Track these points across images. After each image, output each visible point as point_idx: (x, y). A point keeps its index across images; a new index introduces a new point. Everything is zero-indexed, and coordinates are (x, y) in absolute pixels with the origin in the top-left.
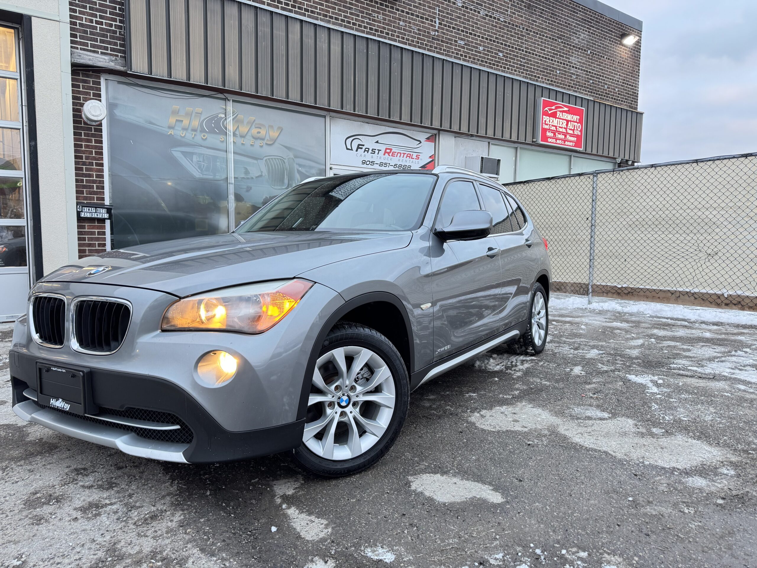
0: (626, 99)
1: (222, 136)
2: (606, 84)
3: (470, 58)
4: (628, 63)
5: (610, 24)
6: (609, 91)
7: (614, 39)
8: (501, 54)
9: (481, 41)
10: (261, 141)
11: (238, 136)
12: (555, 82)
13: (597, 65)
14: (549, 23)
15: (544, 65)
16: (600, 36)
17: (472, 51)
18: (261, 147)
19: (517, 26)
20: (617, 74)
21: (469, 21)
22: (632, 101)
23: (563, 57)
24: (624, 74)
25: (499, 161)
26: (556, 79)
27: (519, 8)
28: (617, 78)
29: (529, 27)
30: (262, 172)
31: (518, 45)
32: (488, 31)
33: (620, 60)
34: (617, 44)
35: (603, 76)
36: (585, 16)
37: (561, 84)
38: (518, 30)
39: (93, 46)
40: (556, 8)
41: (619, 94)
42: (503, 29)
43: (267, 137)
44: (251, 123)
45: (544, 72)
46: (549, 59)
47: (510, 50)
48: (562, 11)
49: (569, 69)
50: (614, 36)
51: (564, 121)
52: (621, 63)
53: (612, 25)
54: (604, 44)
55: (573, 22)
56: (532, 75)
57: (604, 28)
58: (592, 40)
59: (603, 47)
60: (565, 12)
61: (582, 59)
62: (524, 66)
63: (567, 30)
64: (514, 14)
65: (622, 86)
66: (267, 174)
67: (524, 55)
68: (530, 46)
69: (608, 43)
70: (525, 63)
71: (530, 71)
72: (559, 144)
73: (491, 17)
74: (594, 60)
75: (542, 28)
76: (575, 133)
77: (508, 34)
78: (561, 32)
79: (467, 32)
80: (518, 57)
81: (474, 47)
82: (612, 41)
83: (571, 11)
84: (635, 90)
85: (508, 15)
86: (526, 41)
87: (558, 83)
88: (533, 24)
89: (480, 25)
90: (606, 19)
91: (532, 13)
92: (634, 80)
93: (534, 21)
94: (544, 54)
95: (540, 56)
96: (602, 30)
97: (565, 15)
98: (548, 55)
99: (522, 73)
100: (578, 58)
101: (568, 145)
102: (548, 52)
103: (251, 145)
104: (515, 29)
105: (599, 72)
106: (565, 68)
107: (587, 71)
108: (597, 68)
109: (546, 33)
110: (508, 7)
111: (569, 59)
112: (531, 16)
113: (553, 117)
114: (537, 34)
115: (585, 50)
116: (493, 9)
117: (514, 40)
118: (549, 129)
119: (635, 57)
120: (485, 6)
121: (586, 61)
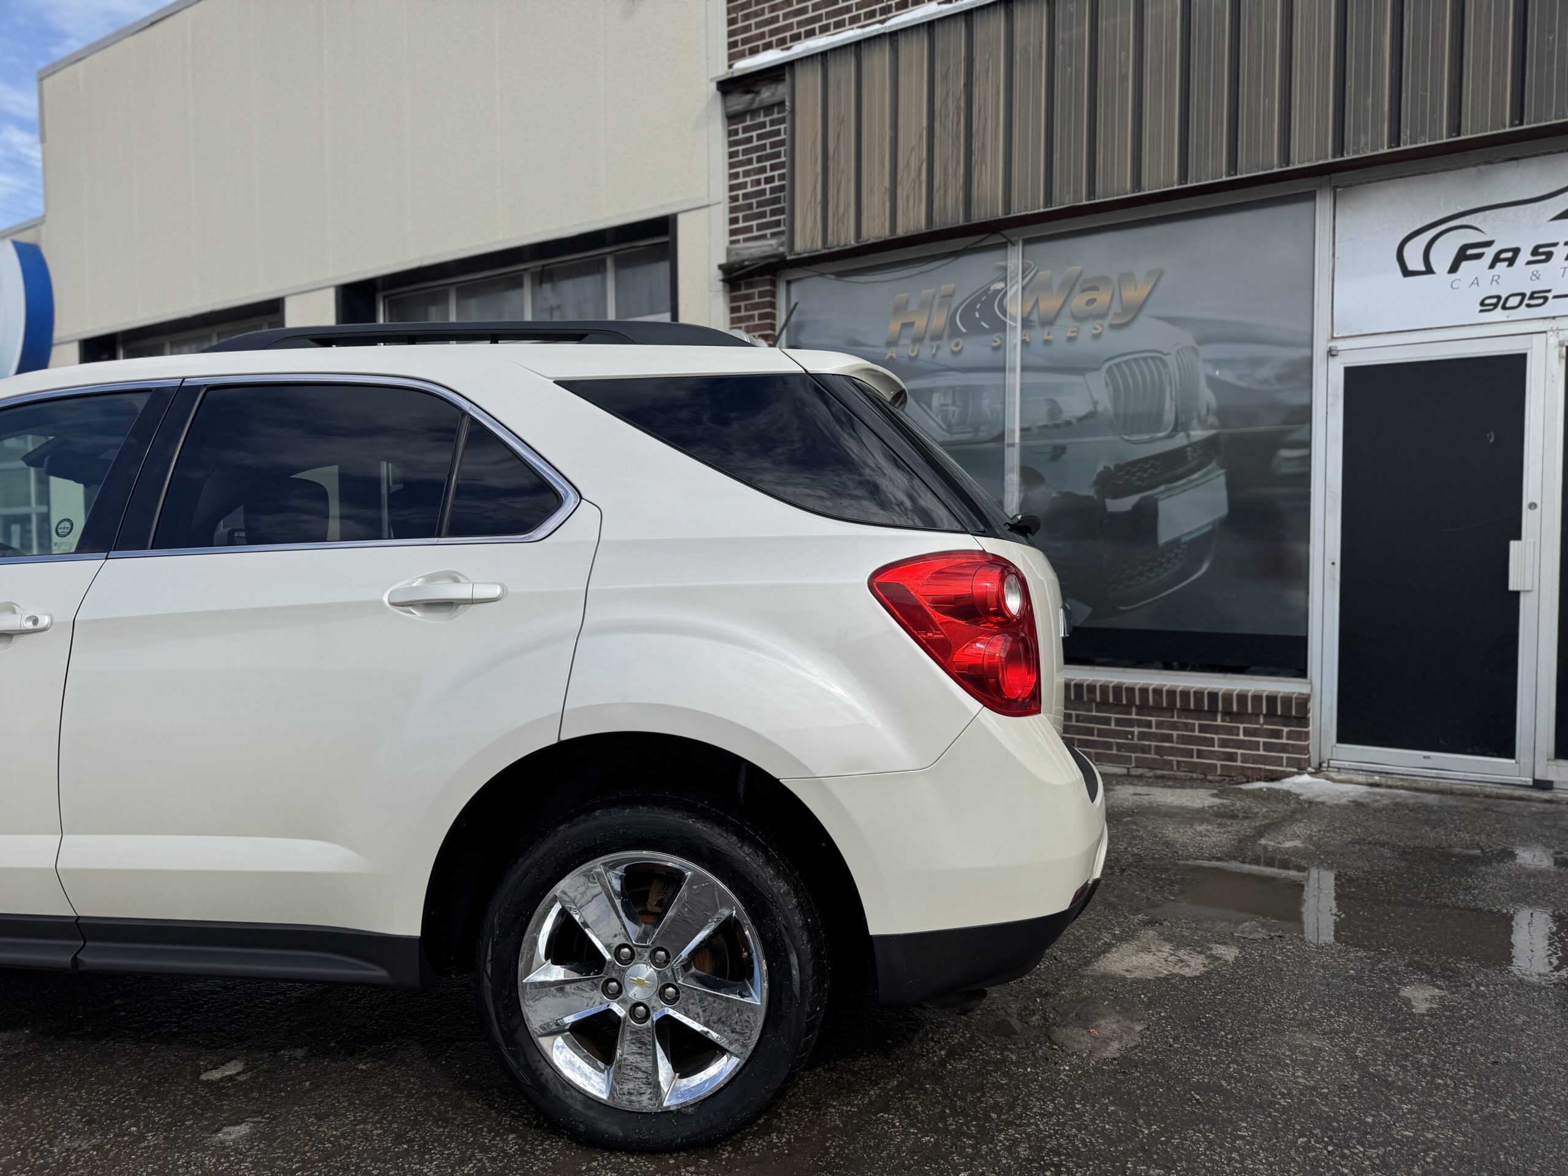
1: (995, 337)
10: (1095, 324)
11: (1037, 324)
18: (1097, 337)
30: (1095, 403)
39: (760, 227)
43: (1116, 308)
44: (1070, 287)
66: (1109, 406)
103: (1071, 339)
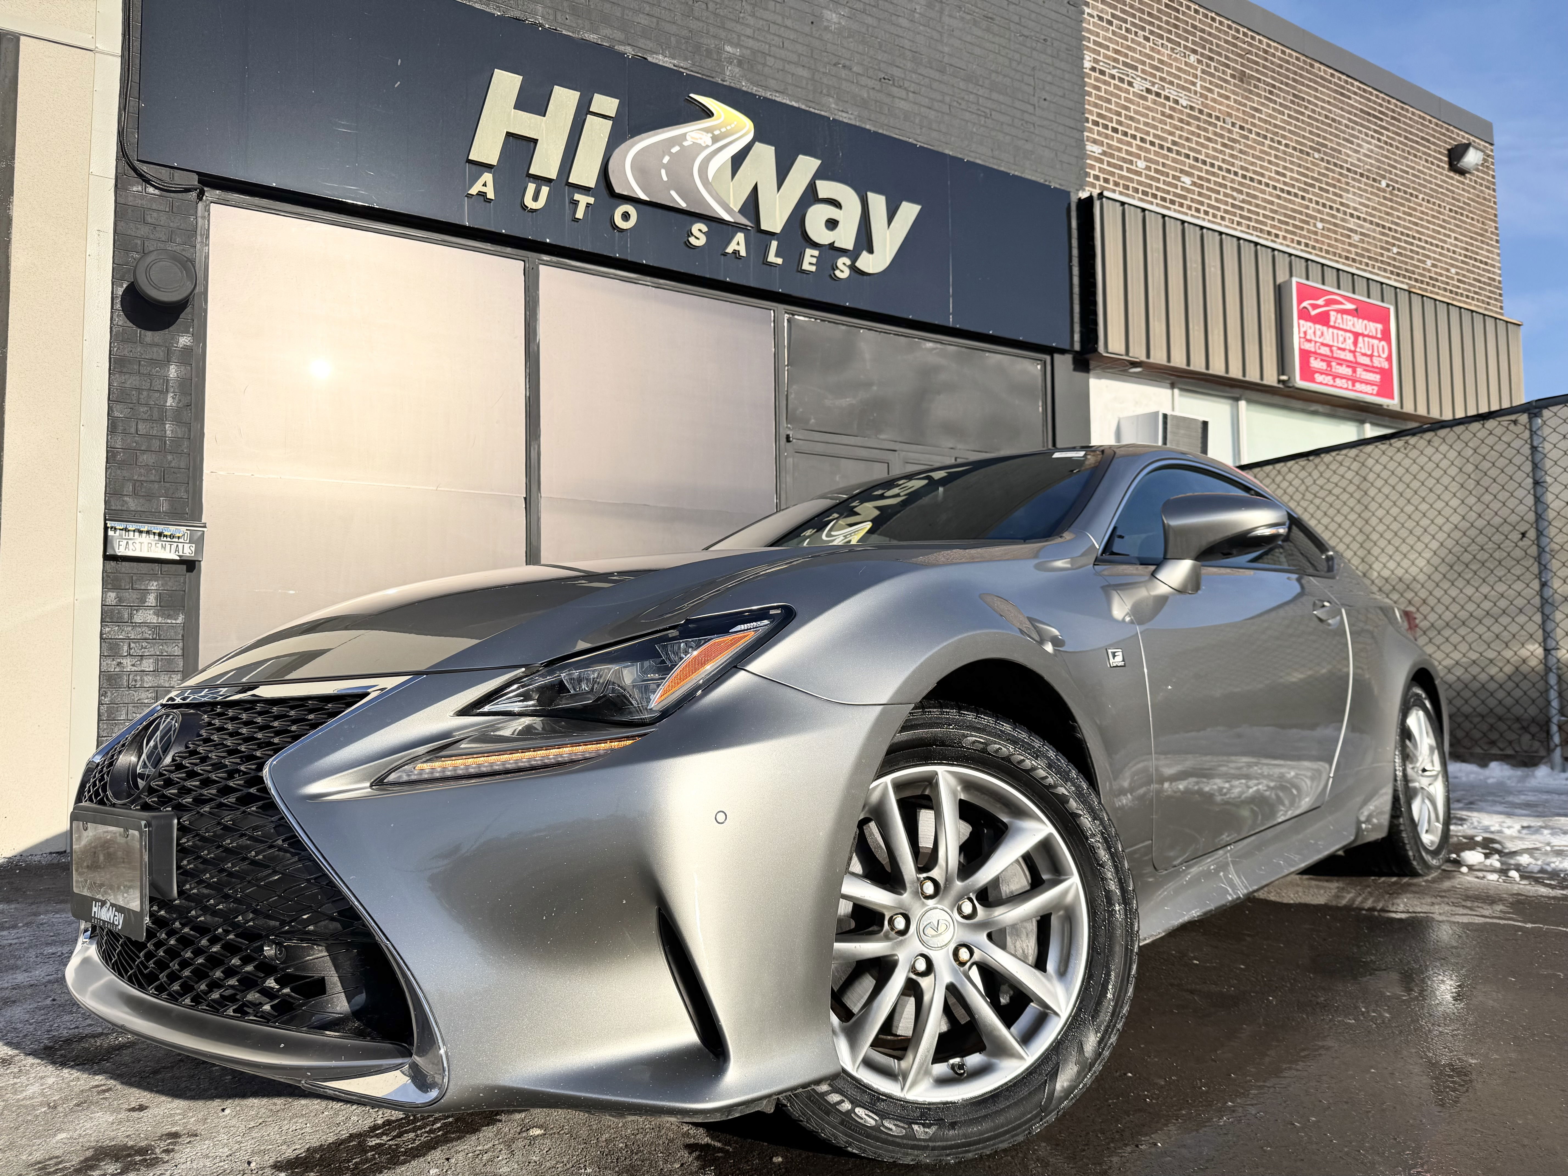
0: (1476, 293)
2: (1429, 257)
3: (1116, 184)
4: (1471, 212)
5: (1422, 124)
6: (1436, 273)
7: (1435, 158)
8: (1187, 180)
9: (1140, 148)
12: (1314, 248)
13: (1404, 213)
14: (1289, 116)
15: (1286, 208)
16: (1403, 151)
17: (1121, 168)
19: (1218, 118)
20: (1449, 236)
21: (1109, 101)
22: (1490, 298)
23: (1327, 191)
24: (1465, 236)
25: (1205, 424)
26: (1317, 241)
27: (1220, 78)
28: (1451, 244)
29: (1247, 122)
31: (1224, 161)
32: (1156, 128)
33: (1454, 205)
34: (1443, 168)
35: (1420, 240)
36: (1367, 105)
37: (1327, 252)
38: (1222, 128)
40: (1303, 84)
41: (1459, 281)
42: (1188, 124)
45: (1287, 224)
46: (1296, 195)
47: (1207, 172)
48: (1316, 90)
49: (1343, 220)
50: (1435, 151)
51: (1348, 335)
52: (1456, 212)
53: (1428, 127)
54: (1413, 168)
55: (1343, 117)
56: (1261, 231)
57: (1411, 133)
58: (1387, 157)
59: (1414, 175)
60: (1322, 93)
61: (1369, 199)
62: (1242, 209)
63: (1331, 133)
64: (1210, 91)
65: (1463, 262)
67: (1240, 184)
68: (1252, 164)
69: (1424, 166)
70: (1243, 201)
71: (1257, 221)
72: (1341, 388)
73: (1158, 95)
74: (1397, 203)
75: (1276, 126)
76: (1377, 362)
77: (1199, 136)
78: (1319, 136)
79: (1106, 127)
80: (1225, 186)
81: (1124, 160)
82: (1432, 163)
83: (1336, 92)
84: (1494, 273)
85: (1196, 93)
86: (1241, 151)
87: (1321, 250)
88: (1254, 117)
89: (1136, 112)
90: (1413, 114)
91: (1251, 92)
92: (1488, 251)
93: (1256, 110)
94: (1285, 183)
95: (1275, 188)
96: (1406, 138)
97: (1323, 101)
98: (1293, 186)
99: (1239, 223)
100: (1361, 196)
101: (1361, 392)
102: (1292, 178)
104: (1215, 126)
105: (1410, 229)
106: (1333, 216)
107: (1384, 227)
108: (1405, 220)
109: (1284, 137)
110: (1196, 76)
111: (1341, 196)
112: (1247, 98)
113: (1324, 325)
114: (1265, 137)
115: (1374, 180)
116: (1162, 79)
117: (1215, 149)
118: (1315, 353)
119: (1485, 199)
120: (1143, 71)
121: (1379, 203)
